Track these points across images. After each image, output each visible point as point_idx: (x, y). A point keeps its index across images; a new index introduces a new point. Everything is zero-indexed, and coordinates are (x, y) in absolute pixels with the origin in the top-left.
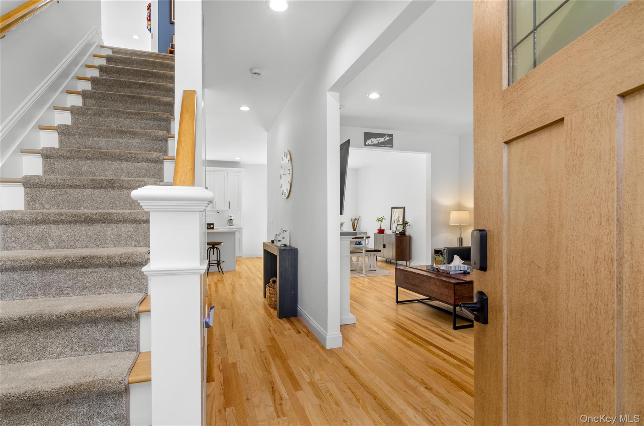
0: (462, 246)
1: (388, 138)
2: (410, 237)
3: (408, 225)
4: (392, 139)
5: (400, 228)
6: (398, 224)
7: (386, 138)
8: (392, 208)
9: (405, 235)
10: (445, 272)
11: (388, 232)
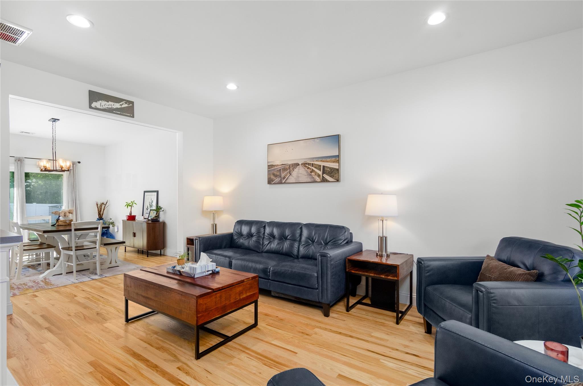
0: (216, 233)
1: (126, 105)
2: (164, 224)
3: (162, 210)
4: (133, 107)
5: (153, 215)
6: (152, 209)
7: (123, 104)
8: (145, 192)
9: (159, 221)
10: (189, 276)
11: (139, 218)
